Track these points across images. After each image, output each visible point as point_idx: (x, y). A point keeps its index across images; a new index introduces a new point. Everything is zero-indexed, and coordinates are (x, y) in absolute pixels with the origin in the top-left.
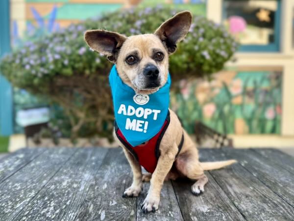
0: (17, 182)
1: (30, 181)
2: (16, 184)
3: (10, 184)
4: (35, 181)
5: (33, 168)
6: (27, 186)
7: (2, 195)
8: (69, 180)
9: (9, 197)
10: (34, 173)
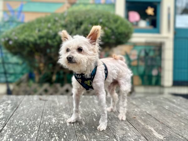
0: (19, 120)
1: (27, 119)
2: (20, 122)
3: (15, 121)
4: (32, 119)
5: (23, 110)
6: (29, 123)
7: (15, 129)
8: (56, 118)
9: (21, 130)
10: (27, 114)
